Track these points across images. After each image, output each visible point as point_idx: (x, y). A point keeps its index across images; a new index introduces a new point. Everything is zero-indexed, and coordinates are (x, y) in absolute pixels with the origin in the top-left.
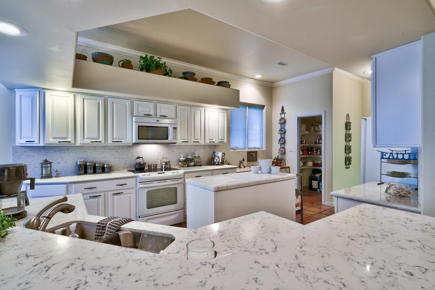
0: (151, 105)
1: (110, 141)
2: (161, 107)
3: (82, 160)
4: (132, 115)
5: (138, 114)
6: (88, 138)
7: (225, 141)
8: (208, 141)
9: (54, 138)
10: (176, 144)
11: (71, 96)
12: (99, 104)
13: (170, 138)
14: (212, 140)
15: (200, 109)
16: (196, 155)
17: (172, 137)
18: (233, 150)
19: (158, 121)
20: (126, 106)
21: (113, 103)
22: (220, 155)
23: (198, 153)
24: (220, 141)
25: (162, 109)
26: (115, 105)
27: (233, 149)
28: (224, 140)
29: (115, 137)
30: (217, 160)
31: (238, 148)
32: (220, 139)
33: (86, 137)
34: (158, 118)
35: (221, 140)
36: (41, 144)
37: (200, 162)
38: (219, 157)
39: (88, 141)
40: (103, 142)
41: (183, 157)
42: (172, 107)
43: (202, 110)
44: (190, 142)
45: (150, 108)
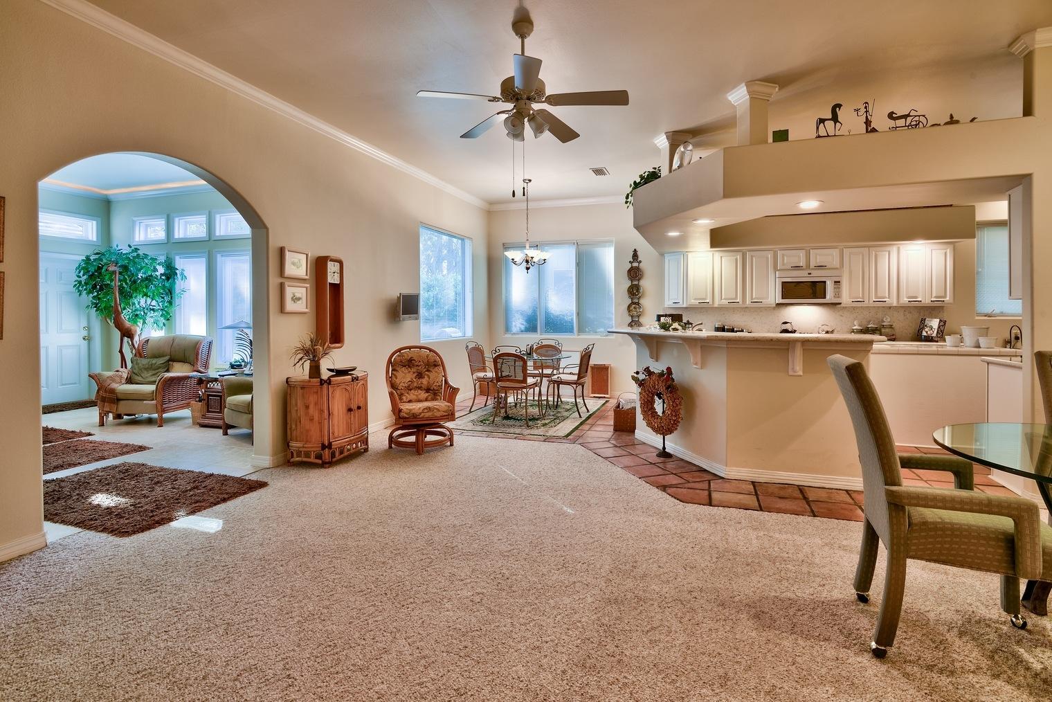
0: (802, 254)
1: (748, 302)
2: (816, 254)
3: (720, 323)
4: (775, 269)
5: (783, 267)
6: (725, 299)
7: (948, 299)
8: (905, 300)
9: (695, 299)
10: (842, 305)
11: (711, 254)
12: (736, 260)
13: (828, 296)
14: (916, 297)
15: (888, 249)
16: (884, 324)
17: (832, 295)
18: (986, 318)
19: (809, 274)
20: (768, 258)
21: (752, 257)
22: (935, 323)
23: (889, 320)
24: (933, 299)
25: (818, 257)
26: (754, 259)
27: (986, 316)
28: (945, 297)
29: (754, 297)
30: (927, 332)
31: (1002, 314)
32: (934, 295)
33: (723, 297)
34: (812, 269)
35: (936, 297)
36: (684, 306)
37: (893, 335)
38: (931, 328)
39: (725, 302)
40: (741, 303)
41: (859, 325)
42: (835, 252)
43: (894, 250)
44: (867, 301)
45: (799, 257)
